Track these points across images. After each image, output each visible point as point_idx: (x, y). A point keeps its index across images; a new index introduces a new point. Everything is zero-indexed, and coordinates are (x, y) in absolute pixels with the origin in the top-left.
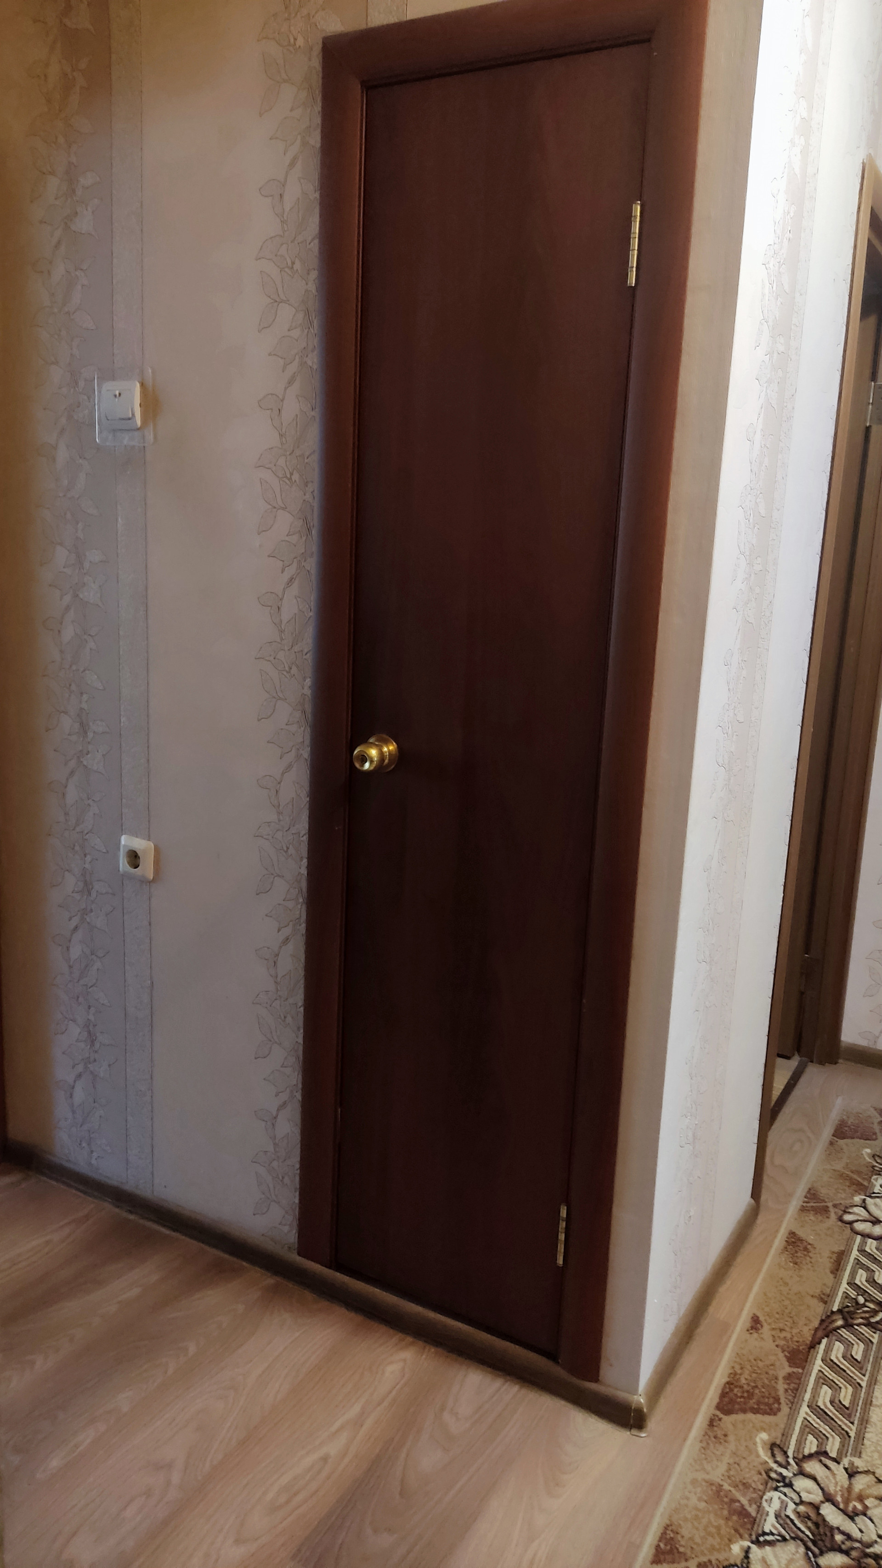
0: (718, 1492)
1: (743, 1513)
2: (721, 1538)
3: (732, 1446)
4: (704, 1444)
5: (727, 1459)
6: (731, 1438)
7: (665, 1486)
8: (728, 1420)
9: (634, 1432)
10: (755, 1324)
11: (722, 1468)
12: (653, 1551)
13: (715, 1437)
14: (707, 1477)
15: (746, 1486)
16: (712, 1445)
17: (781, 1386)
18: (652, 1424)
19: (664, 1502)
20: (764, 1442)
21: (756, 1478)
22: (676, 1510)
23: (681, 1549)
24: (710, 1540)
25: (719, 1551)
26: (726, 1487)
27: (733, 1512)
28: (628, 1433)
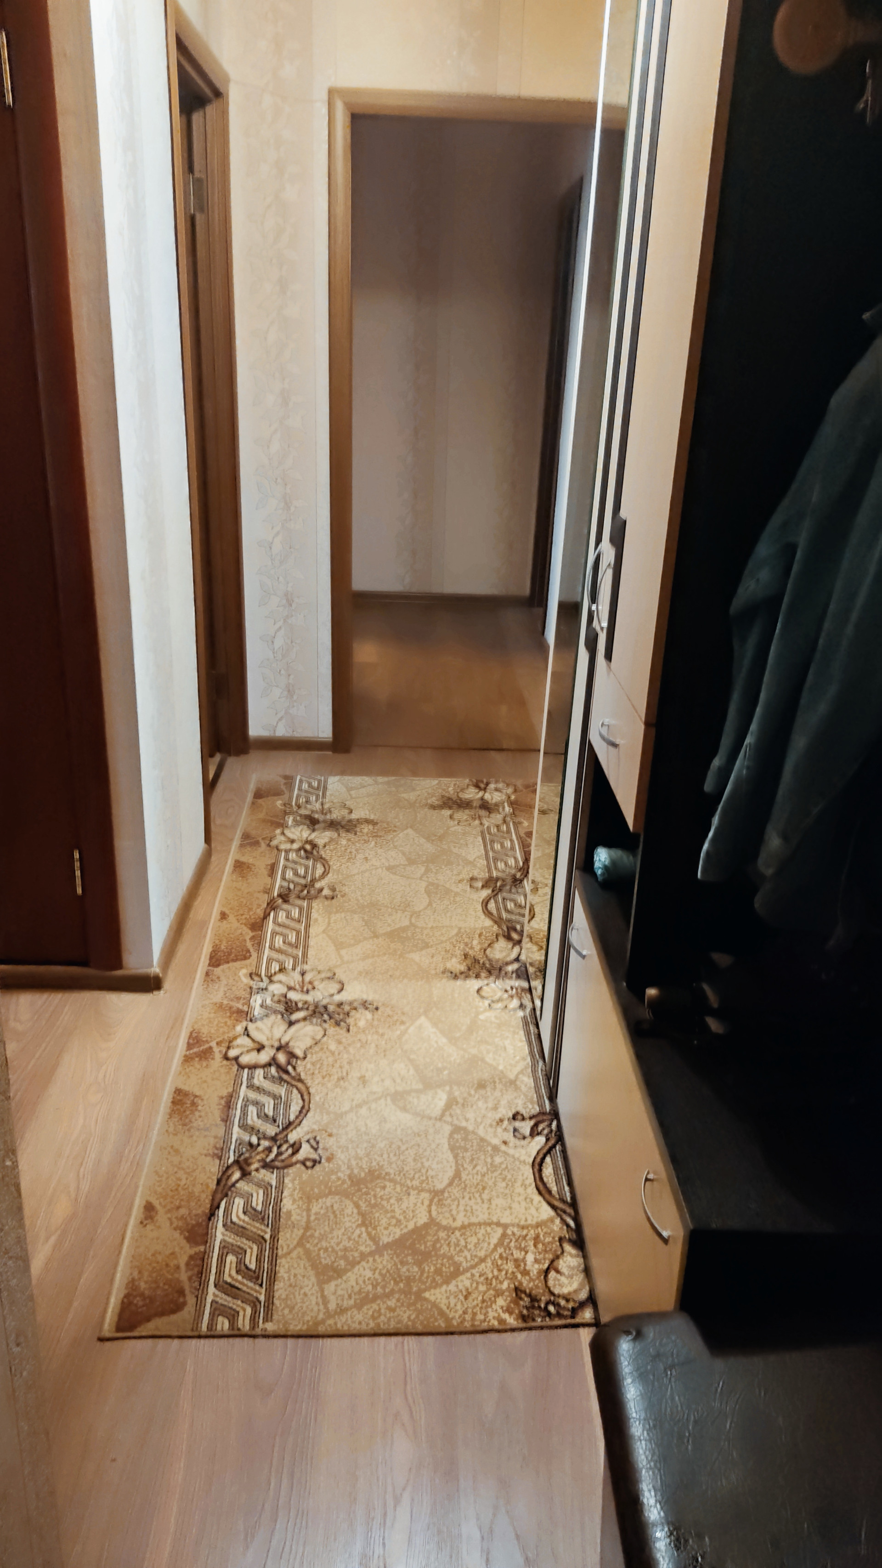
0: (220, 1006)
1: (239, 1012)
2: (229, 1026)
3: (224, 982)
4: (205, 986)
5: (222, 989)
6: (222, 978)
7: (185, 1015)
8: (218, 971)
9: (155, 993)
10: (223, 916)
11: (221, 994)
12: (185, 1046)
13: (212, 980)
14: (211, 1001)
15: (239, 999)
16: (210, 985)
17: (249, 944)
18: (167, 985)
19: (186, 1022)
20: (245, 975)
21: (244, 993)
22: (196, 1022)
23: (204, 1039)
24: (221, 1030)
25: (228, 1033)
26: (225, 1002)
27: (232, 1013)
28: (151, 995)
